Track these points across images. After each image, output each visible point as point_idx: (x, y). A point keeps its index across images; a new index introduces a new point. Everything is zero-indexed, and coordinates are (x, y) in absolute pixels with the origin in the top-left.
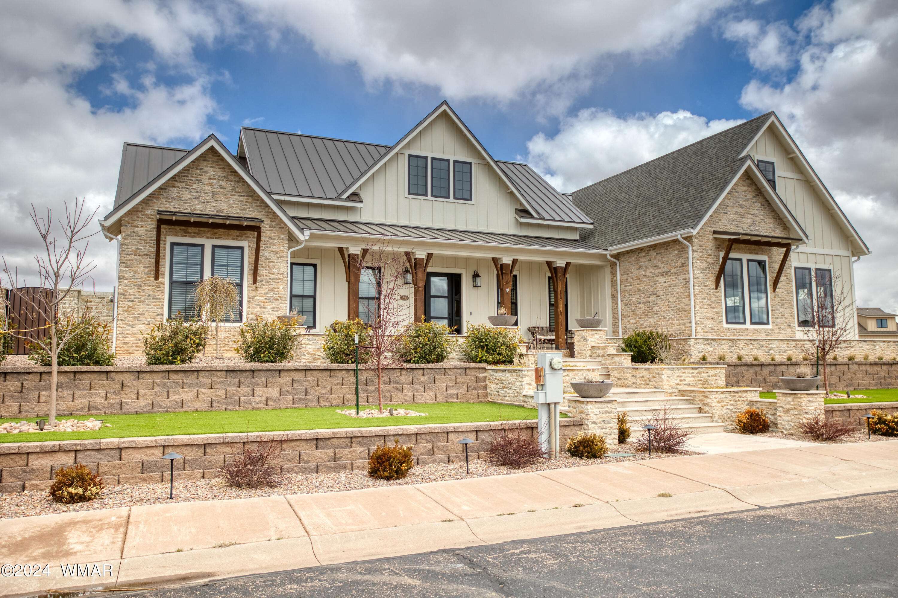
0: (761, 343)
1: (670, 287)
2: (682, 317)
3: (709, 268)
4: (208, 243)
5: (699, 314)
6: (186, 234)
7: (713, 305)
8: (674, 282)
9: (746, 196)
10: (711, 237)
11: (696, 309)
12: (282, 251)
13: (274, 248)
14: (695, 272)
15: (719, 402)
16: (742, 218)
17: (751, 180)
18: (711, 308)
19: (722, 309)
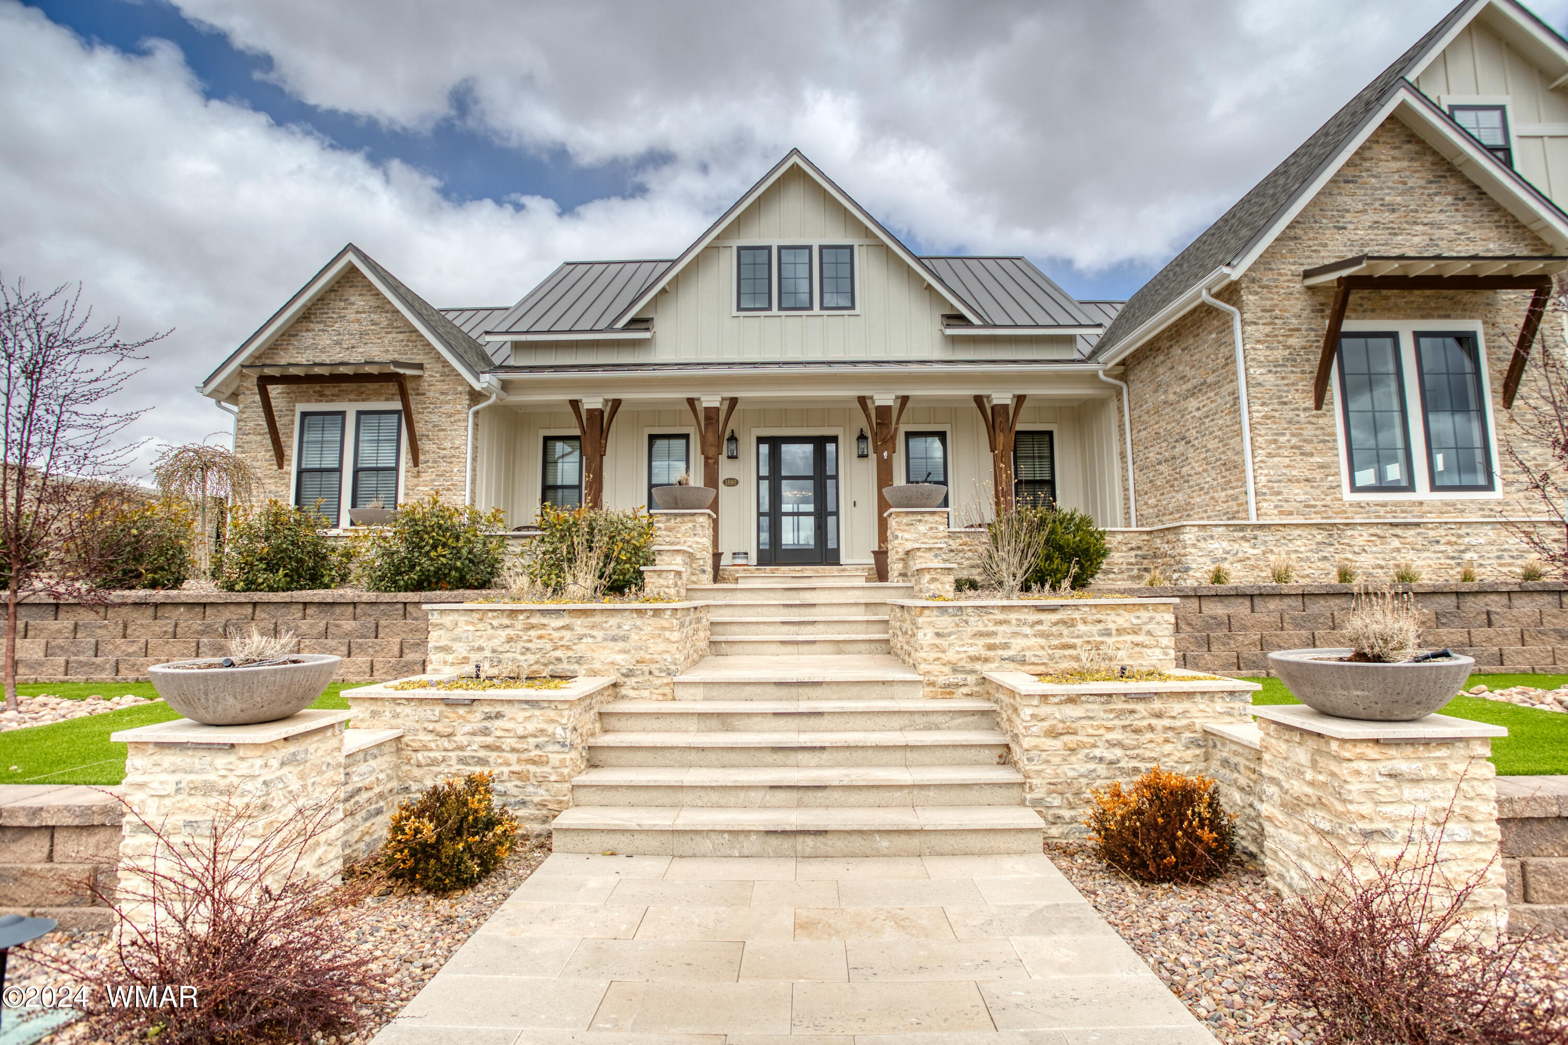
0: (1431, 533)
1: (1207, 417)
2: (1230, 482)
3: (1295, 360)
4: (351, 409)
5: (1266, 472)
6: (321, 397)
7: (1308, 448)
8: (1213, 405)
9: (1405, 183)
10: (1298, 286)
11: (1257, 460)
12: (459, 412)
13: (447, 408)
14: (1251, 371)
15: (1053, 733)
16: (1395, 234)
17: (1420, 142)
18: (1302, 454)
19: (1337, 455)
